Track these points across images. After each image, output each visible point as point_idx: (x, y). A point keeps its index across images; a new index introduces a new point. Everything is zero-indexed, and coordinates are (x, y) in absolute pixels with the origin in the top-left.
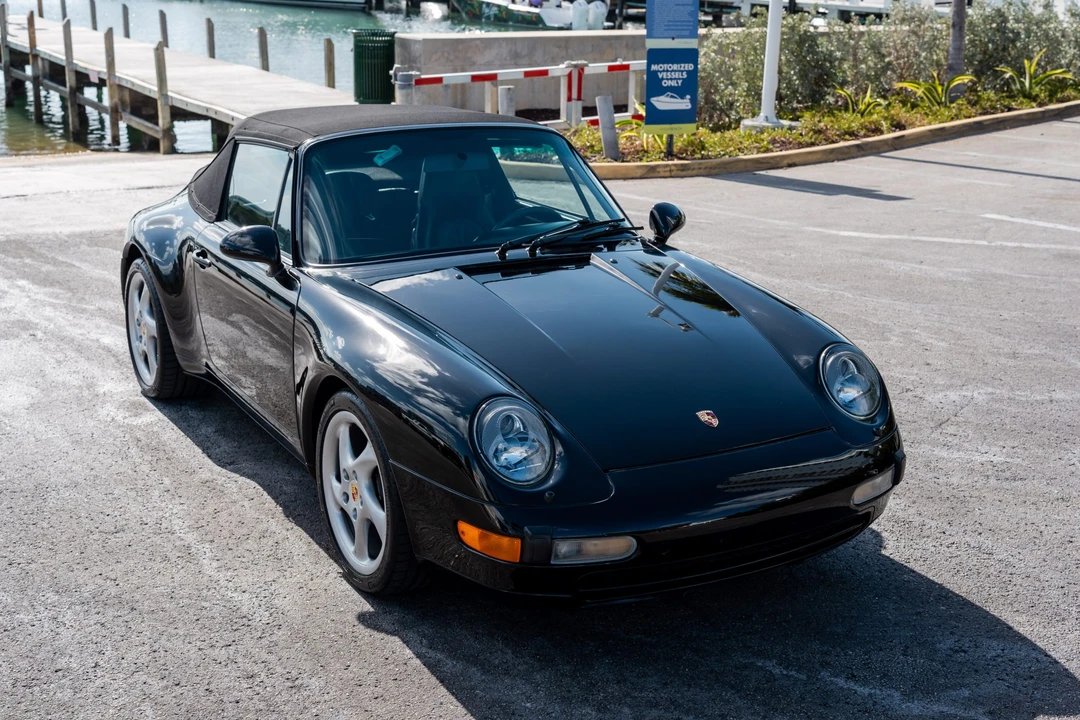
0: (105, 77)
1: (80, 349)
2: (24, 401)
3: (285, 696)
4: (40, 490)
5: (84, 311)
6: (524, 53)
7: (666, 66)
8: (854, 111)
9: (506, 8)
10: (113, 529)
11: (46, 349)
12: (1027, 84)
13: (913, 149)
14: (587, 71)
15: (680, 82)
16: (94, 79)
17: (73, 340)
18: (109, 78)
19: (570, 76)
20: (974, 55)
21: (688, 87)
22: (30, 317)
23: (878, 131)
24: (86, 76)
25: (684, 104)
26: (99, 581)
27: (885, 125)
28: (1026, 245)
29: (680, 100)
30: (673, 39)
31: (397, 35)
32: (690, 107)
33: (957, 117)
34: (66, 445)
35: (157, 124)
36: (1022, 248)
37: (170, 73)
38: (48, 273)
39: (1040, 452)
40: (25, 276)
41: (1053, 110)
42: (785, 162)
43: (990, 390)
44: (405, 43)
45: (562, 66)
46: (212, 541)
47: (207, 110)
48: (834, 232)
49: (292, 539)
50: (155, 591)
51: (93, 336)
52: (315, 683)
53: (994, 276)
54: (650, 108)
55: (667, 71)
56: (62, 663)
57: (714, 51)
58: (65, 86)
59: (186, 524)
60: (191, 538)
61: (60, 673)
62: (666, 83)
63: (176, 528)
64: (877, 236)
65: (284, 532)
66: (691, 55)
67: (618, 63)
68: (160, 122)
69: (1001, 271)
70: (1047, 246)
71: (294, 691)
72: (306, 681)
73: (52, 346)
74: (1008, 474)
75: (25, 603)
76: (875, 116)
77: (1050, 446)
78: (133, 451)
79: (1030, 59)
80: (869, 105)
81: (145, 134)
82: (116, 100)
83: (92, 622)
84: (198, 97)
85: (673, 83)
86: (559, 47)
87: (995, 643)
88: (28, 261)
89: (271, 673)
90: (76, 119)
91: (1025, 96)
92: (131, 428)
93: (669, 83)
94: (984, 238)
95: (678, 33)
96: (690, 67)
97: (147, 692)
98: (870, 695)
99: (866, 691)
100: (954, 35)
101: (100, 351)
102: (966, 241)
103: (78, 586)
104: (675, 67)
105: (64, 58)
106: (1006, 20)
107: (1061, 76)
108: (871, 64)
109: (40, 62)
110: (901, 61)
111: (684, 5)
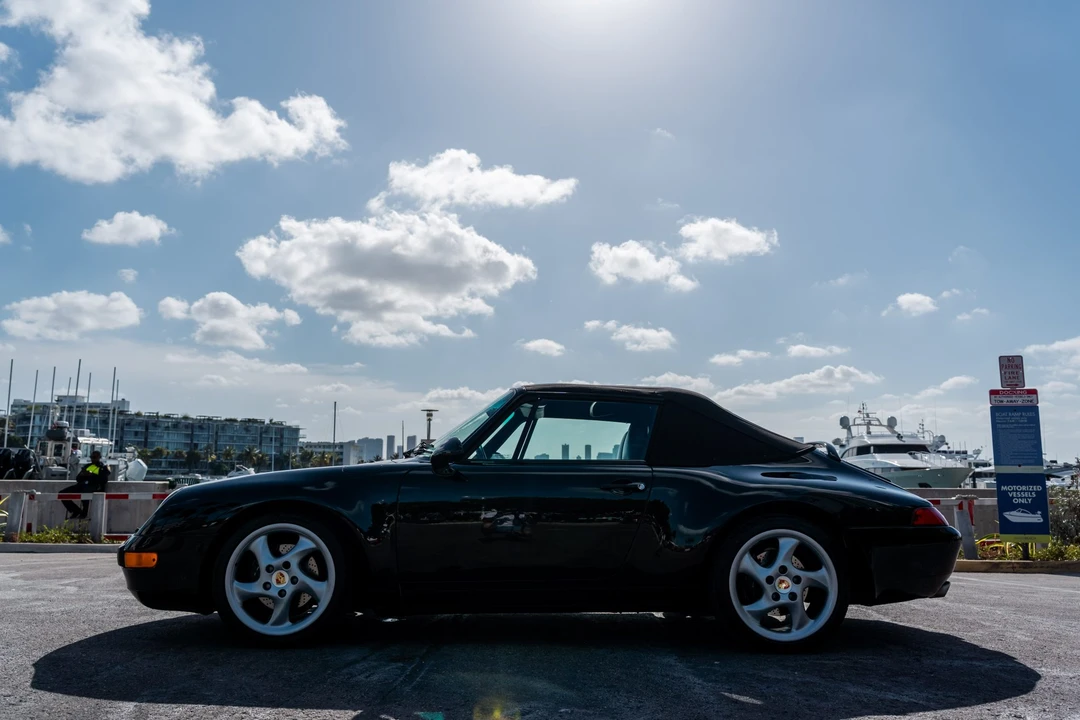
7: (1015, 487)
15: (1030, 500)
21: (1038, 505)
25: (1037, 518)
29: (1031, 515)
30: (1020, 466)
32: (1041, 521)
45: (954, 498)
55: (1017, 491)
62: (1016, 501)
66: (1038, 479)
85: (1024, 501)
93: (1020, 501)
95: (1024, 461)
96: (1039, 488)
104: (1024, 488)
111: (1027, 440)
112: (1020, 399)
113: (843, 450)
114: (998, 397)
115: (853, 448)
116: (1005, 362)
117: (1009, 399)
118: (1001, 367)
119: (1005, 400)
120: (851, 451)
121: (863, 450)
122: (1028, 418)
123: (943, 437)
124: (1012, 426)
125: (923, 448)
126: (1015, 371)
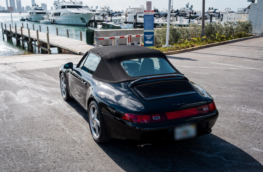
0: (37, 39)
1: (37, 91)
2: (27, 101)
3: (86, 156)
4: (33, 118)
5: (37, 84)
6: (119, 33)
7: (148, 35)
8: (184, 43)
9: (114, 25)
10: (48, 125)
11: (31, 91)
12: (216, 38)
13: (196, 51)
14: (132, 36)
16: (34, 40)
17: (36, 89)
18: (37, 40)
19: (129, 37)
20: (206, 33)
21: (152, 39)
22: (27, 85)
23: (188, 47)
24: (33, 39)
25: (151, 43)
26: (46, 135)
27: (190, 46)
28: (220, 68)
29: (150, 42)
31: (94, 30)
32: (152, 43)
33: (204, 44)
34: (37, 109)
35: (47, 48)
36: (219, 69)
37: (50, 38)
38: (29, 77)
39: (227, 107)
40: (25, 77)
41: (222, 43)
42: (171, 53)
43: (216, 95)
44: (96, 32)
45: (127, 36)
46: (68, 127)
47: (57, 45)
48: (182, 66)
49: (84, 126)
50: (58, 137)
51: (40, 88)
52: (91, 154)
53: (214, 74)
54: (145, 43)
56: (41, 151)
57: (156, 33)
58: (29, 41)
59: (62, 124)
60: (64, 127)
61: (40, 153)
62: (148, 39)
63: (61, 125)
64: (191, 67)
65: (82, 125)
66: (152, 33)
67: (138, 35)
68: (48, 48)
69: (215, 73)
70: (224, 68)
71: (87, 155)
72: (89, 153)
73: (32, 91)
74: (221, 111)
75: (32, 140)
76: (188, 45)
77: (229, 106)
78: (50, 110)
79: (217, 33)
80: (187, 42)
81: (45, 50)
82: (39, 44)
83: (46, 143)
84: (56, 43)
85: (149, 39)
86: (126, 32)
87: (223, 143)
88: (25, 74)
89: (82, 152)
90: (31, 48)
91: (216, 40)
92: (49, 106)
93: (148, 38)
94: (211, 67)
95: (150, 29)
96: (152, 35)
97: (58, 156)
98: (200, 153)
99: (199, 153)
100: (202, 29)
101: (41, 91)
102: (208, 68)
103: (42, 136)
104: (149, 35)
105: (28, 36)
106: (212, 26)
107: (223, 36)
108: (186, 35)
109: (23, 37)
110: (192, 34)
111: (151, 23)
112: (150, 13)
113: (57, 7)
114: (146, 12)
115: (60, 6)
116: (148, 3)
117: (148, 13)
118: (147, 4)
119: (147, 13)
120: (59, 7)
121: (63, 7)
122: (152, 18)
123: (82, 2)
124: (148, 20)
125: (80, 7)
126: (150, 5)
